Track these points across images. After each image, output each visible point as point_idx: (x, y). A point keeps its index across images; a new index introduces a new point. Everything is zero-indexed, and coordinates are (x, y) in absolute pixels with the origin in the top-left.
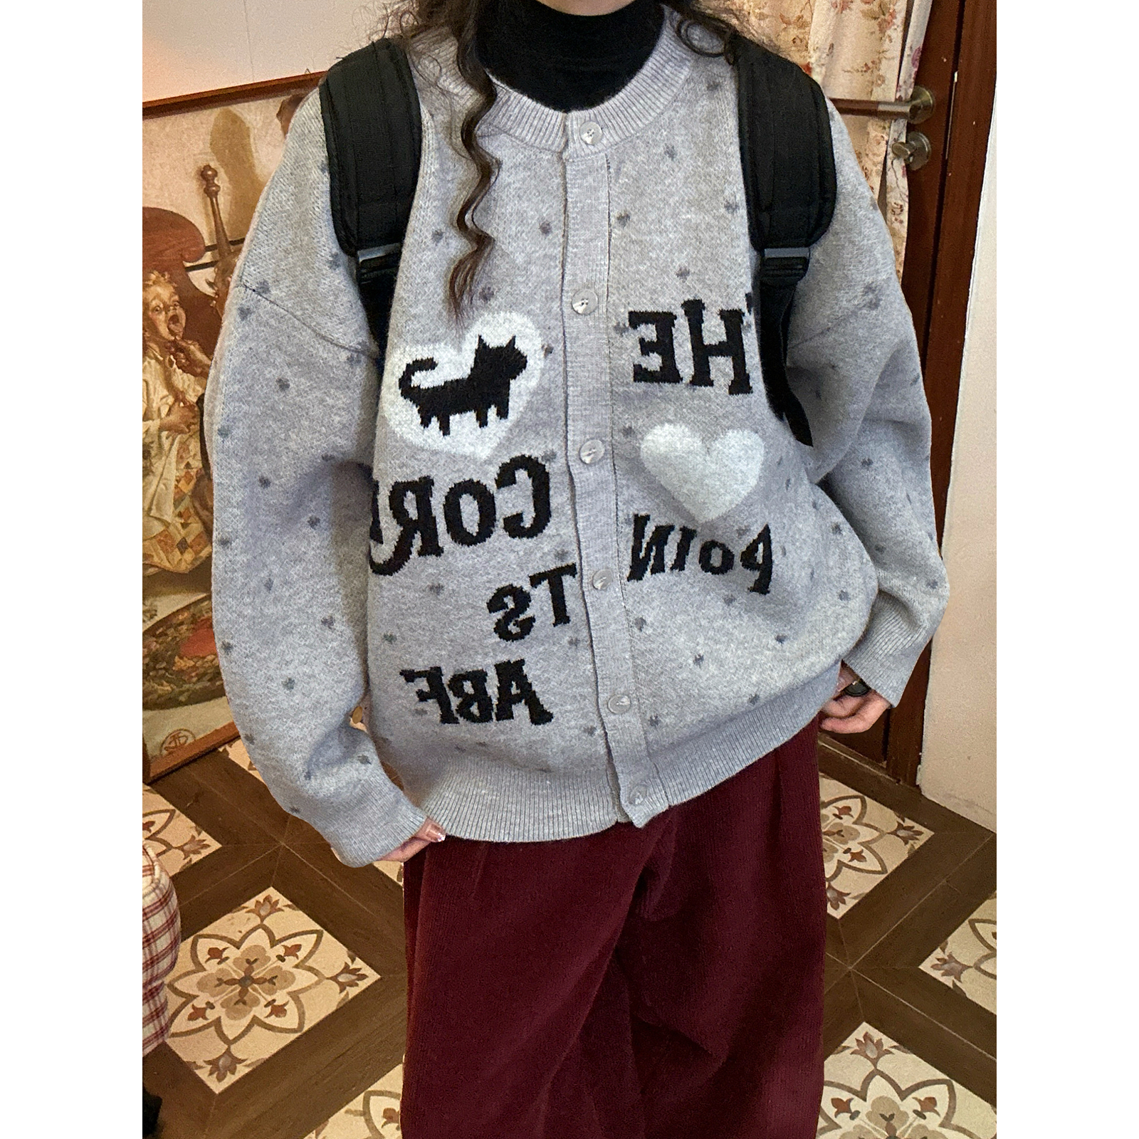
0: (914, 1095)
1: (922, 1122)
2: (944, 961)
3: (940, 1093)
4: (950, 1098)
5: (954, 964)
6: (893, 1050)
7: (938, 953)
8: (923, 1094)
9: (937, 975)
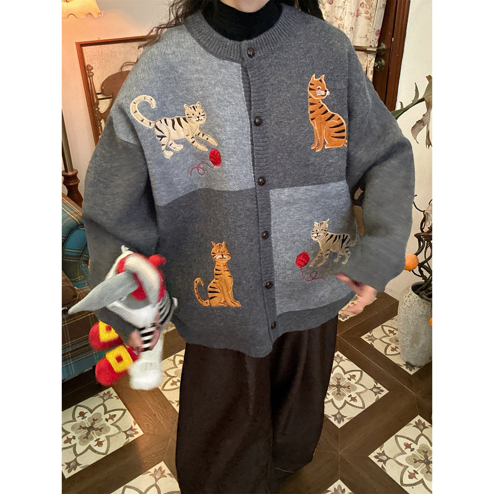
0: (349, 373)
1: (350, 381)
2: (370, 336)
3: (358, 374)
4: (360, 376)
5: (372, 338)
6: (346, 360)
7: (368, 334)
8: (352, 374)
9: (366, 340)
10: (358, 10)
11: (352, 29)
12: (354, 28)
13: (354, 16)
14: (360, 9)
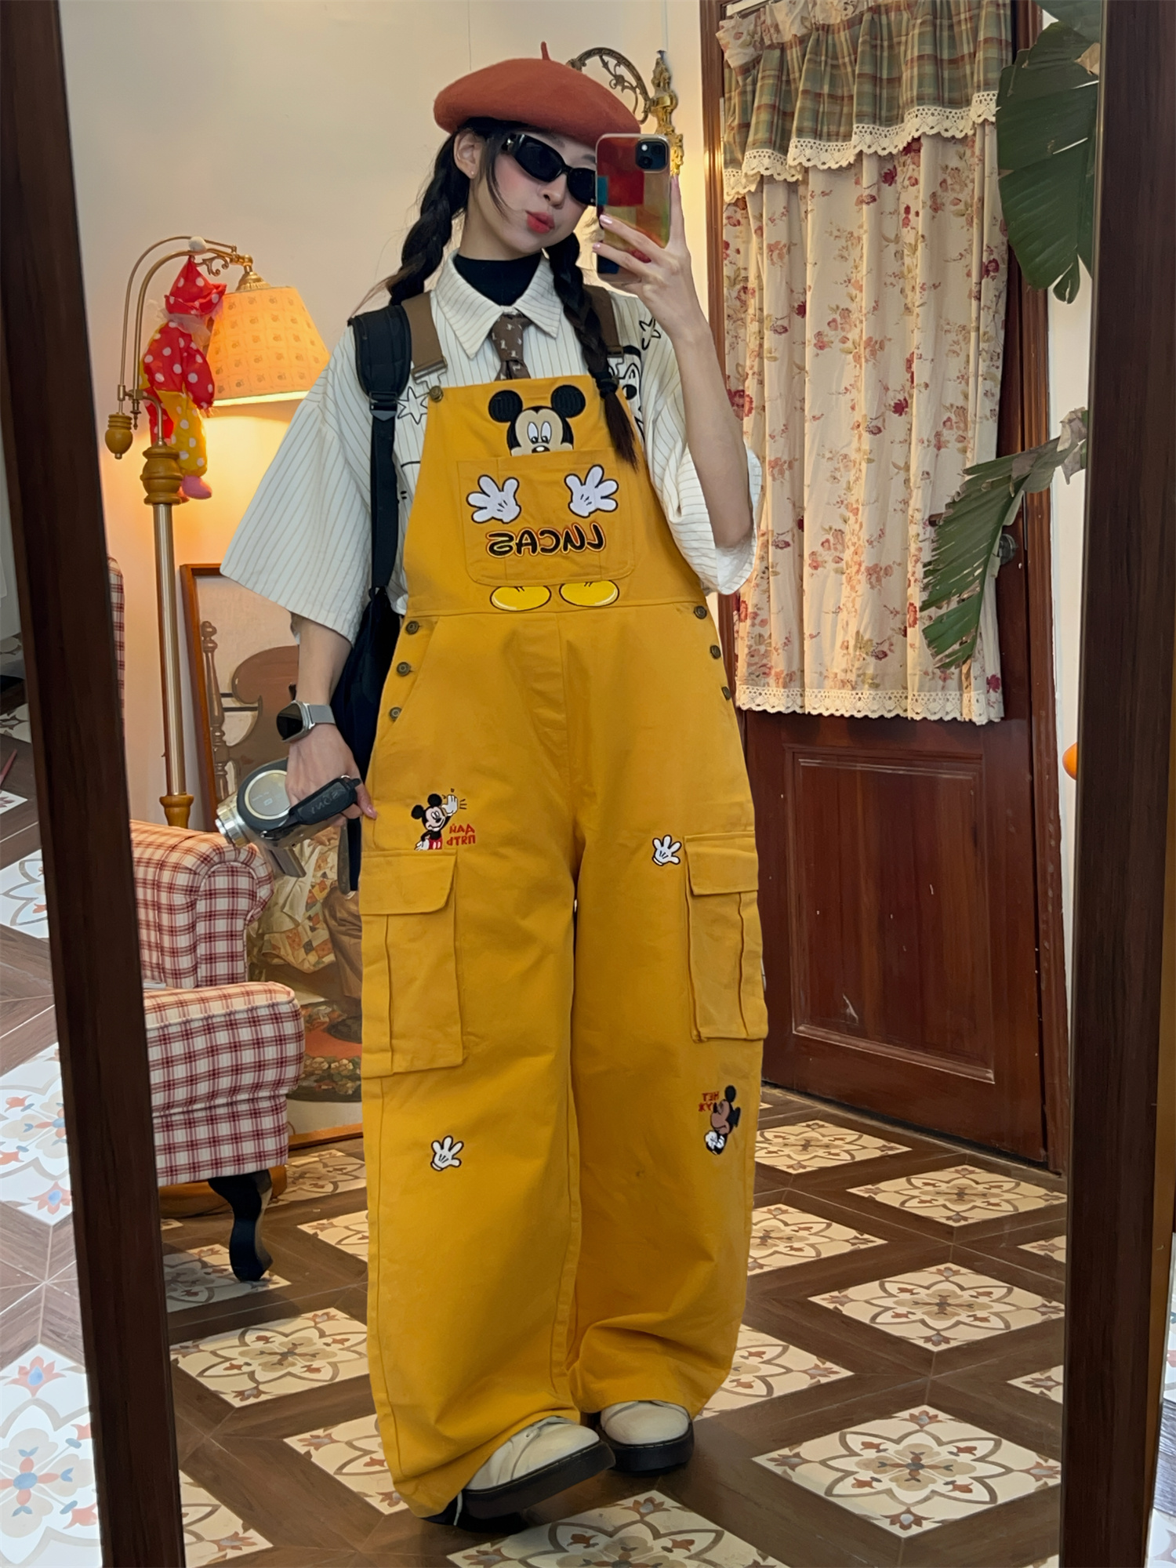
10: (938, 435)
11: (926, 476)
12: (932, 475)
13: (928, 446)
14: (945, 432)
